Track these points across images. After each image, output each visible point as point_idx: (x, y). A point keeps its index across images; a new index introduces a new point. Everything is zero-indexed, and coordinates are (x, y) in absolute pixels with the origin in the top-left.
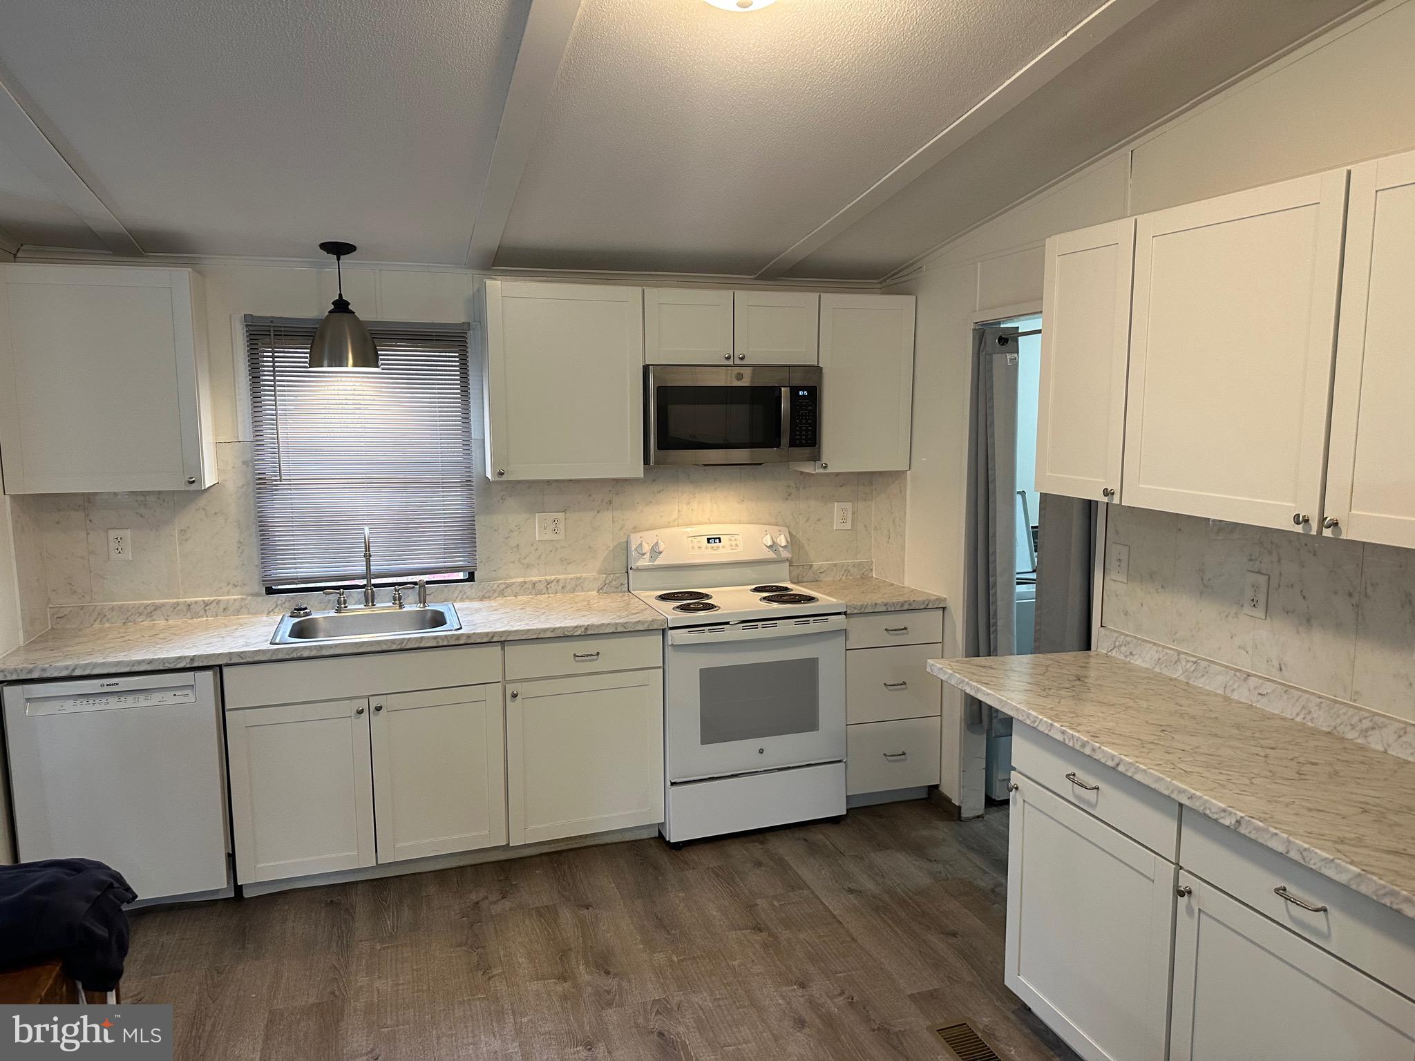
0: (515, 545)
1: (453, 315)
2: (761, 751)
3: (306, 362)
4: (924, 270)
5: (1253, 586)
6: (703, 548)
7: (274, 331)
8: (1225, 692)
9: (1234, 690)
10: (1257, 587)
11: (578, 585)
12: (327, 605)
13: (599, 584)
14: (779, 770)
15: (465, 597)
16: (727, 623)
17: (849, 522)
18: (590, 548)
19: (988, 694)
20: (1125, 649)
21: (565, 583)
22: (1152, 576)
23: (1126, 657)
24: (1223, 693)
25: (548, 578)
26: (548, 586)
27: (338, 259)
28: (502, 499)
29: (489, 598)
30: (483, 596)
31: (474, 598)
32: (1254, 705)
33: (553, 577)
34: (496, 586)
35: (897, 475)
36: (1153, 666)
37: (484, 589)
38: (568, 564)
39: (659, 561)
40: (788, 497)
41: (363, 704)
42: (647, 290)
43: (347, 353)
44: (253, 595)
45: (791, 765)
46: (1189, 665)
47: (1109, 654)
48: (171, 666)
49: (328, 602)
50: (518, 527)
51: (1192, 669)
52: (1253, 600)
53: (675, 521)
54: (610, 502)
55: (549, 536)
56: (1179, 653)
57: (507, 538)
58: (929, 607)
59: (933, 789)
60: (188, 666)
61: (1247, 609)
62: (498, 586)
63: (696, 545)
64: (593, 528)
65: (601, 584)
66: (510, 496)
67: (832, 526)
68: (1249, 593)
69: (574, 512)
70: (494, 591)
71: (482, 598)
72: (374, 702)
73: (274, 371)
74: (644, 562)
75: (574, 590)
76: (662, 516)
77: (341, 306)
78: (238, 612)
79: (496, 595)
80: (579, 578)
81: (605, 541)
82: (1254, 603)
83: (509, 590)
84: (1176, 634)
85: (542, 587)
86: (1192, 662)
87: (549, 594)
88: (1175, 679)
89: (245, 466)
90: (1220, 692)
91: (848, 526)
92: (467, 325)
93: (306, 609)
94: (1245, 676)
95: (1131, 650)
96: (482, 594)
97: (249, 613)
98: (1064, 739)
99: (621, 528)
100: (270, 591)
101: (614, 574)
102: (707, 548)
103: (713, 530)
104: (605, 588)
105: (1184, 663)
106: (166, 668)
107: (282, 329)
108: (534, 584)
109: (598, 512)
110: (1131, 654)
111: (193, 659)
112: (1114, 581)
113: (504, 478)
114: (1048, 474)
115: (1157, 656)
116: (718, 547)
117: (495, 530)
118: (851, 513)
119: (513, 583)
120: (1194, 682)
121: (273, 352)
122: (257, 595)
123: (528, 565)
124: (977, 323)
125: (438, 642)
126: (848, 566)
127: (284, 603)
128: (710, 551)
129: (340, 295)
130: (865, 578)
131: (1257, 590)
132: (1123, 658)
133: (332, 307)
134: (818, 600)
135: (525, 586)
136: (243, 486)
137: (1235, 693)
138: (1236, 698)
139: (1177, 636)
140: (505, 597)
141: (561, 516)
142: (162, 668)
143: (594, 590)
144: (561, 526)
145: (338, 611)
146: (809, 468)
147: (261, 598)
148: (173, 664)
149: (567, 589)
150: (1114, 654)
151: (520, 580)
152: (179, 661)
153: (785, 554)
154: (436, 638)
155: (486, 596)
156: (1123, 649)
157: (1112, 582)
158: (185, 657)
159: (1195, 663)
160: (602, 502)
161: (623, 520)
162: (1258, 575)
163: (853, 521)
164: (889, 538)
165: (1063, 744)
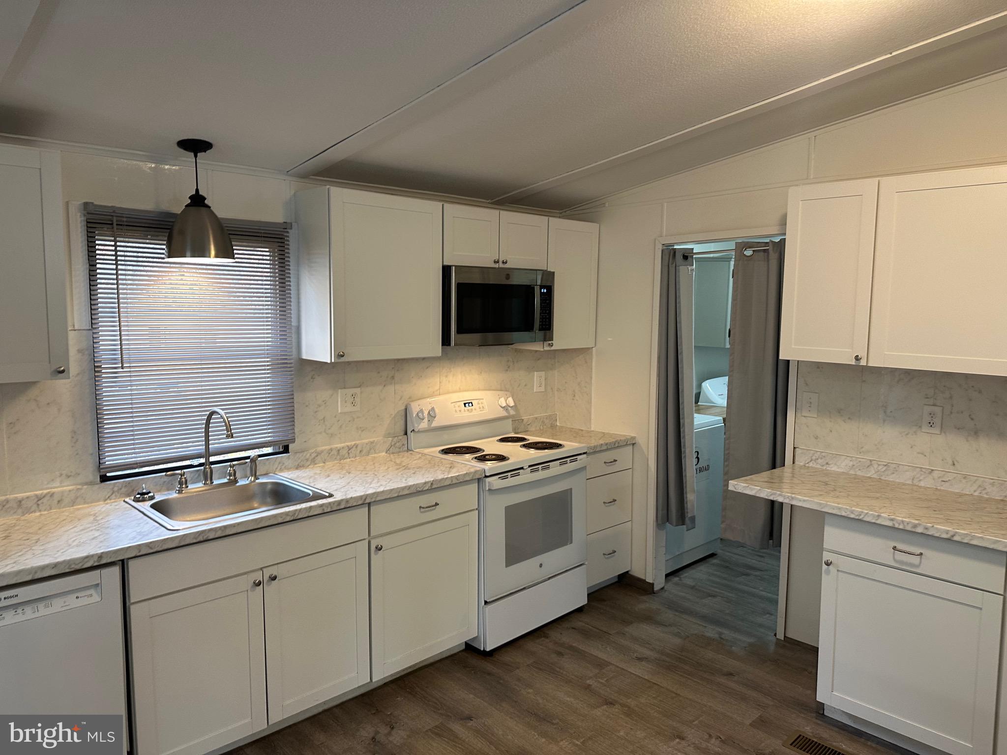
0: (323, 417)
1: (275, 215)
2: (541, 566)
3: (163, 254)
4: (607, 205)
5: (930, 414)
6: (463, 411)
7: (117, 221)
8: (913, 482)
9: (920, 480)
10: (934, 415)
11: (372, 448)
12: (162, 487)
13: (387, 446)
14: (549, 578)
15: (283, 467)
16: (522, 468)
17: (543, 387)
18: (378, 416)
19: (804, 501)
20: (821, 461)
21: (362, 448)
22: (839, 411)
23: (823, 466)
24: (911, 483)
25: (349, 444)
26: (350, 451)
27: (196, 156)
28: (312, 378)
29: (303, 466)
30: (298, 465)
31: (291, 468)
32: (939, 488)
33: (353, 443)
34: (309, 455)
35: (584, 351)
36: (848, 470)
37: (299, 459)
38: (362, 431)
39: (435, 424)
40: (508, 369)
41: (258, 577)
42: (447, 206)
43: (209, 245)
44: (86, 484)
45: (557, 573)
46: (880, 467)
47: (807, 465)
48: (78, 567)
49: (163, 484)
50: (325, 402)
51: (883, 470)
52: (930, 423)
53: (437, 391)
54: (393, 377)
55: (349, 408)
56: (871, 461)
57: (316, 412)
58: (628, 443)
59: (626, 574)
60: (96, 564)
61: (926, 429)
62: (311, 455)
63: (458, 409)
64: (380, 399)
65: (389, 446)
66: (319, 376)
67: (533, 390)
68: (927, 419)
69: (367, 386)
70: (307, 460)
71: (298, 467)
72: (268, 573)
73: (116, 260)
74: (424, 425)
75: (368, 453)
76: (429, 387)
77: (198, 200)
78: (73, 503)
79: (309, 463)
80: (372, 443)
81: (390, 411)
82: (931, 425)
83: (319, 458)
84: (862, 448)
85: (344, 452)
86: (884, 465)
87: (350, 458)
88: (870, 478)
89: (80, 354)
90: (910, 482)
91: (542, 389)
92: (286, 226)
93: (150, 492)
94: (930, 471)
95: (827, 461)
96: (297, 464)
97: (85, 503)
98: (894, 524)
99: (401, 399)
100: (104, 479)
101: (398, 436)
102: (465, 411)
103: (467, 396)
104: (391, 449)
105: (876, 466)
106: (72, 570)
107: (125, 219)
108: (339, 450)
109: (385, 386)
110: (827, 464)
111: (101, 556)
112: (805, 416)
113: (342, 360)
114: (793, 347)
115: (851, 463)
116: (472, 410)
117: (307, 406)
118: (544, 379)
119: (322, 452)
120: (885, 478)
121: (116, 241)
122: (91, 483)
123: (332, 434)
124: (663, 244)
125: (323, 510)
126: (544, 418)
127: (121, 489)
128: (467, 414)
129: (197, 190)
130: (553, 426)
131: (934, 416)
132: (820, 467)
133: (189, 201)
134: (564, 446)
135: (332, 453)
136: (78, 374)
137: (922, 482)
138: (923, 485)
139: (863, 449)
140: (316, 464)
141: (358, 390)
142: (67, 570)
143: (383, 452)
144: (358, 400)
145: (180, 492)
146: (538, 347)
147: (97, 486)
148: (81, 564)
149: (363, 453)
150: (811, 464)
151: (328, 447)
152: (86, 560)
153: (512, 412)
154: (322, 505)
155: (300, 465)
156: (820, 461)
157: (803, 417)
158: (92, 556)
159: (885, 465)
160: (387, 377)
161: (402, 392)
162: (933, 407)
163: (545, 386)
164: (574, 396)
165: (893, 528)
